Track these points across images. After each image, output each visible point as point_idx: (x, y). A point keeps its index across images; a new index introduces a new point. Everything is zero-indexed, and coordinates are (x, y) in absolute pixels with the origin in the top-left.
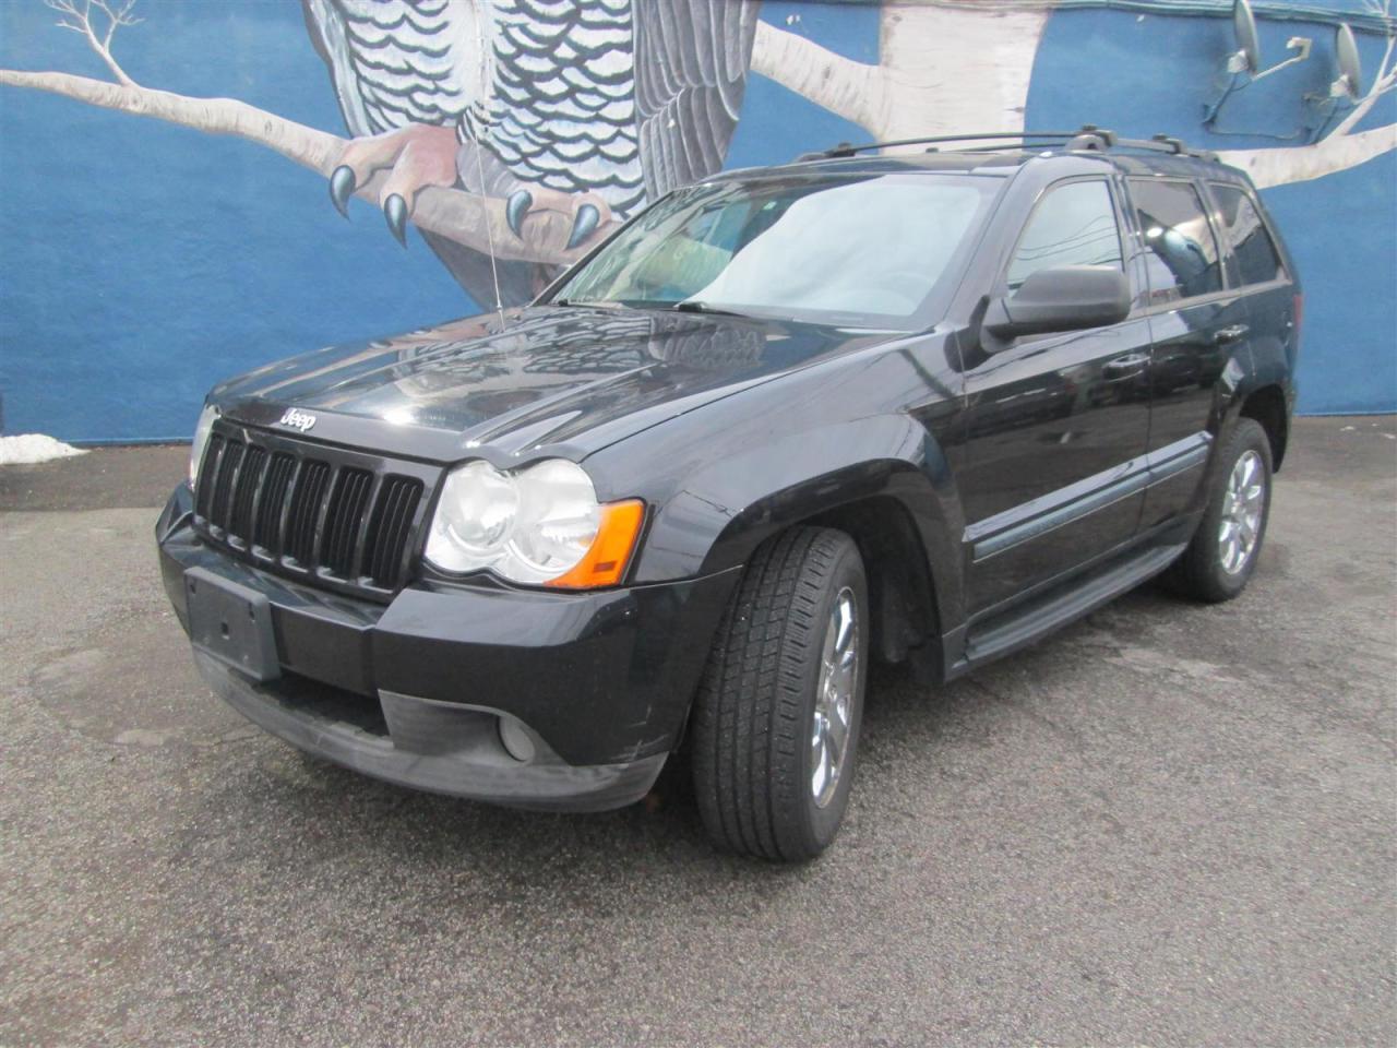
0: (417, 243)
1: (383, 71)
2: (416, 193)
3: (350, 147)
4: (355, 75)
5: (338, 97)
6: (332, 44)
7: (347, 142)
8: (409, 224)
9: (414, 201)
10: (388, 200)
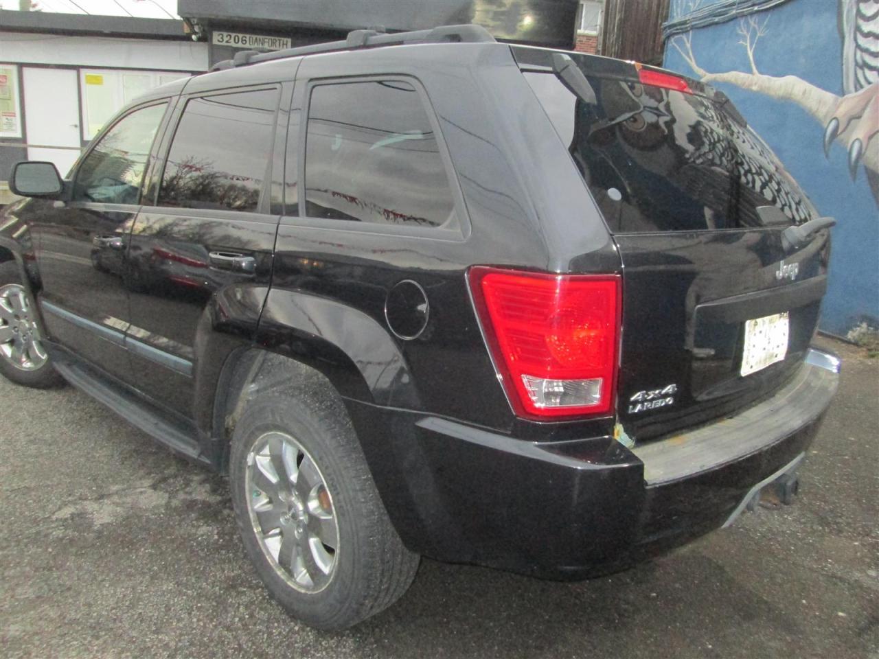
0: (863, 179)
1: (871, 38)
2: (871, 137)
3: (841, 103)
4: (854, 45)
5: (842, 65)
6: (847, 23)
7: (840, 99)
8: (861, 163)
9: (868, 144)
10: (853, 143)
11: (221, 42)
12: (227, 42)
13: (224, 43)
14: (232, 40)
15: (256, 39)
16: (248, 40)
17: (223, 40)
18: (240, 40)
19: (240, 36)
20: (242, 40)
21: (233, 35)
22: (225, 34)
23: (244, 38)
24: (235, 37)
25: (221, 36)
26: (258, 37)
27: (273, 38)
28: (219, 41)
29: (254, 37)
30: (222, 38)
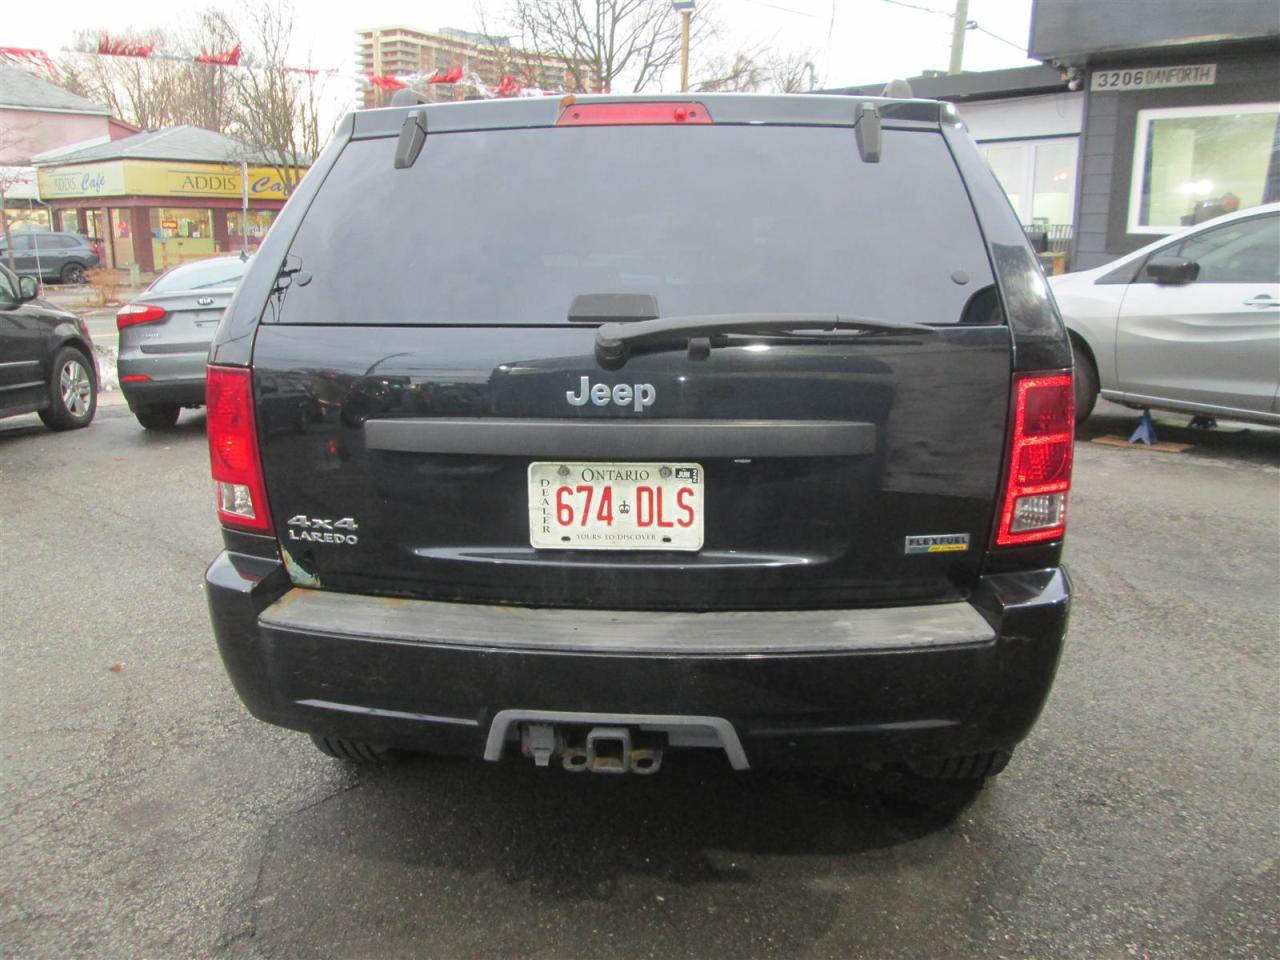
11: (1104, 86)
12: (1113, 84)
13: (1108, 88)
14: (1120, 81)
15: (1158, 73)
16: (1144, 76)
17: (1107, 83)
18: (1133, 80)
19: (1133, 72)
20: (1136, 79)
21: (1122, 73)
22: (1110, 73)
23: (1139, 76)
24: (1125, 75)
25: (1104, 77)
26: (1162, 69)
27: (1186, 67)
28: (1100, 85)
29: (1155, 70)
30: (1105, 80)
